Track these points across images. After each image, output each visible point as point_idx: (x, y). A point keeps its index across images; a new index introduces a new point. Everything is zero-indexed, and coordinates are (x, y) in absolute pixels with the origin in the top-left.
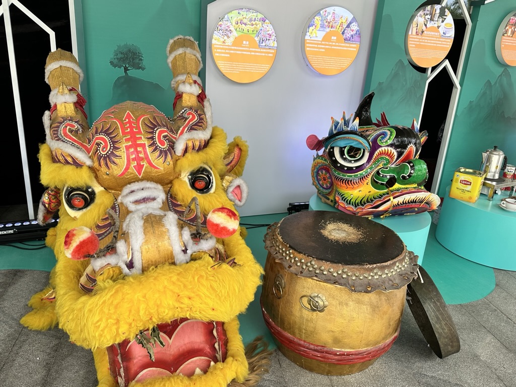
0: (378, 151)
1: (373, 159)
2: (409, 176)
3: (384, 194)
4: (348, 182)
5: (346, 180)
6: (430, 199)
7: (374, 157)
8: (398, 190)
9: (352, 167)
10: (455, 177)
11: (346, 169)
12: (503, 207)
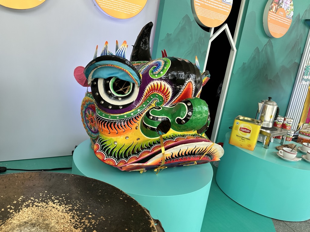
0: (149, 85)
1: (144, 96)
2: (186, 119)
3: (154, 143)
4: (110, 125)
5: (109, 122)
6: (212, 150)
7: (145, 94)
8: (172, 138)
9: (119, 106)
10: (235, 124)
11: (110, 107)
12: (281, 156)
